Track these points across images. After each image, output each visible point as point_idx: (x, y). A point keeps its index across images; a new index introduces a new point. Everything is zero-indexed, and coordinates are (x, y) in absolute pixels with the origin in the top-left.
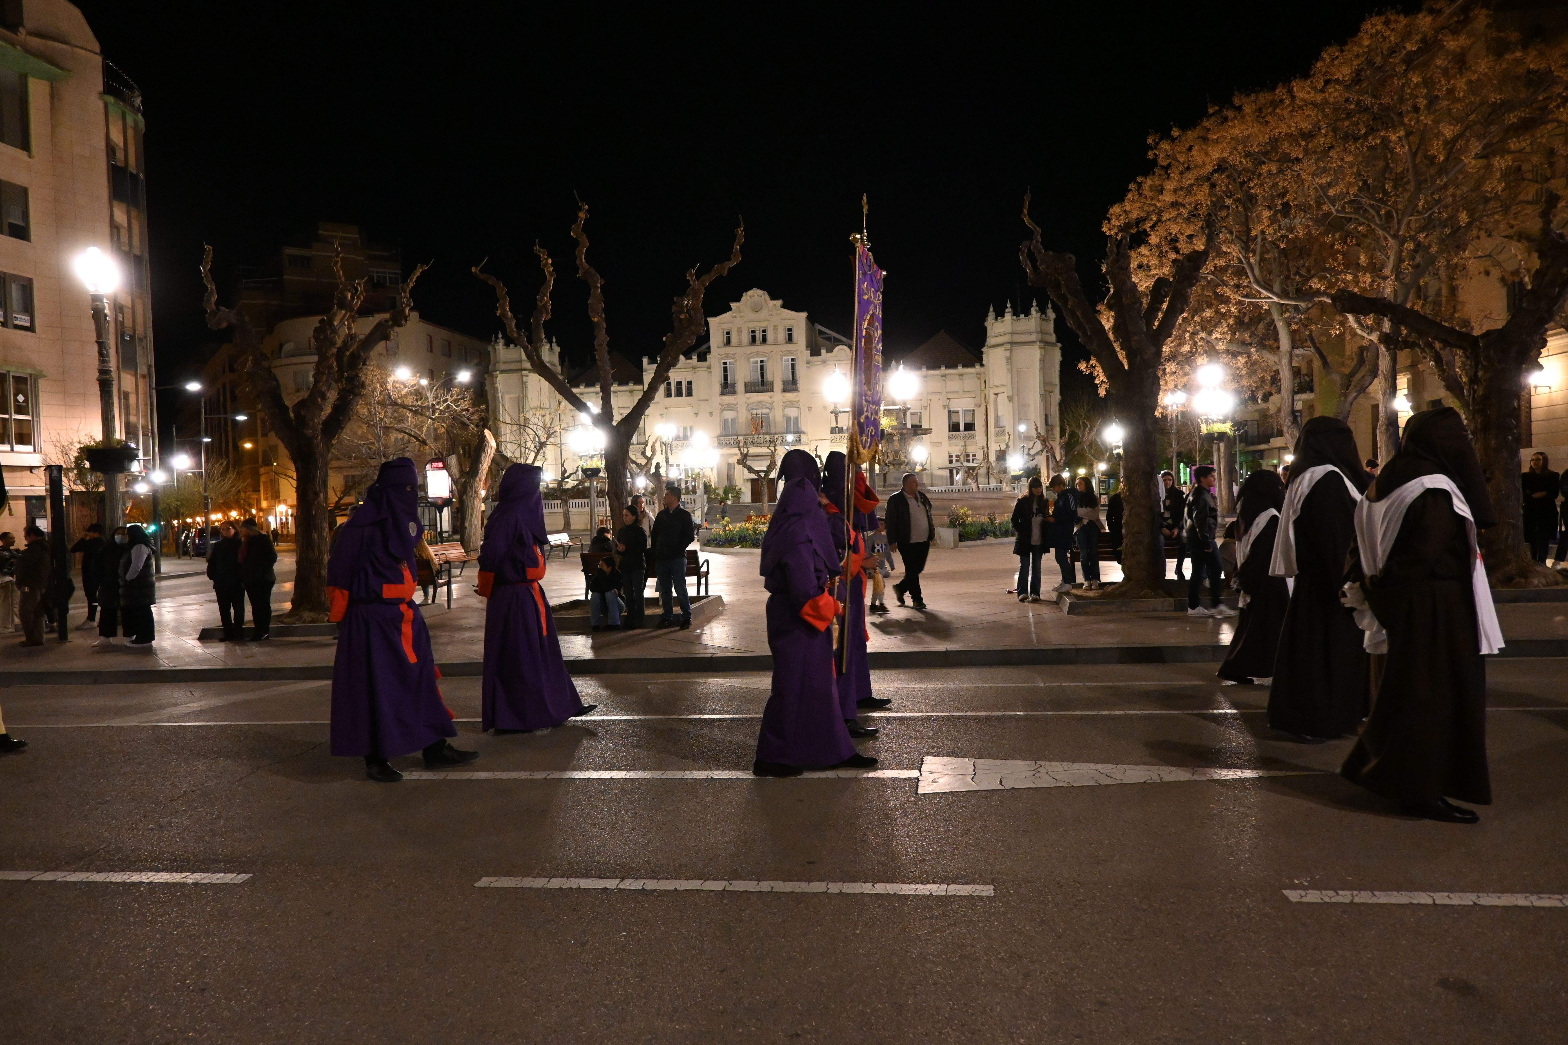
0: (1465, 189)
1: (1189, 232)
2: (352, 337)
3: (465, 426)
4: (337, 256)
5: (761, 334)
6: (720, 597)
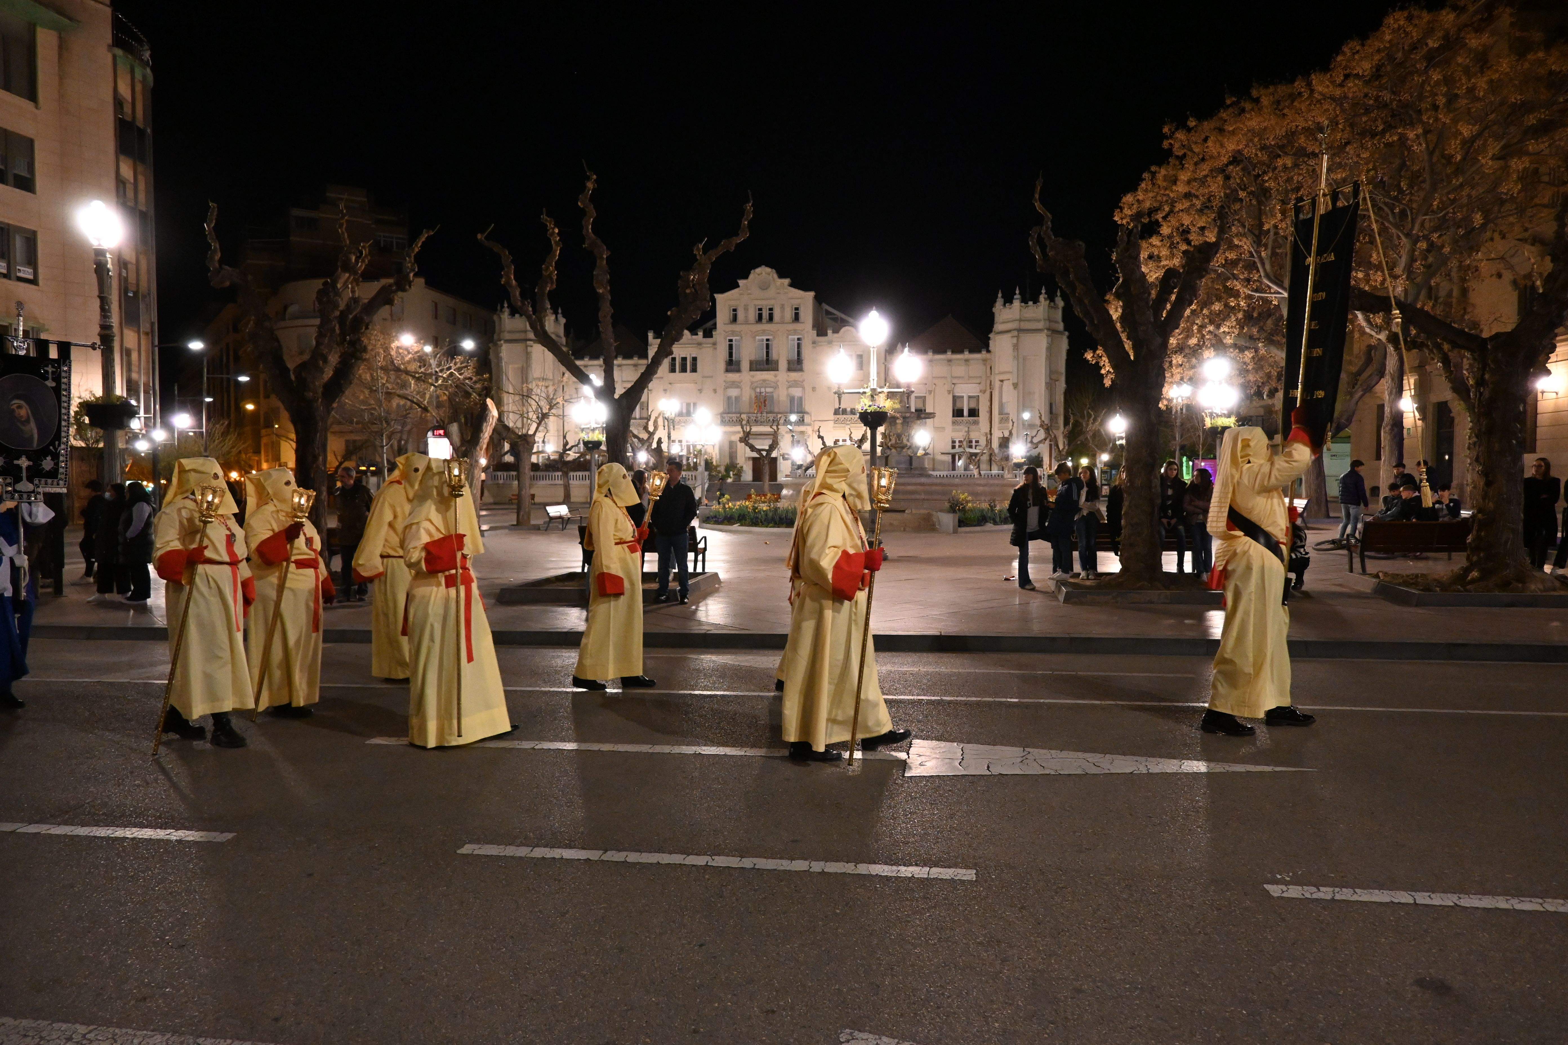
0: (1481, 191)
1: (1201, 224)
2: (355, 300)
3: (467, 395)
4: (342, 218)
5: (768, 312)
6: (716, 574)
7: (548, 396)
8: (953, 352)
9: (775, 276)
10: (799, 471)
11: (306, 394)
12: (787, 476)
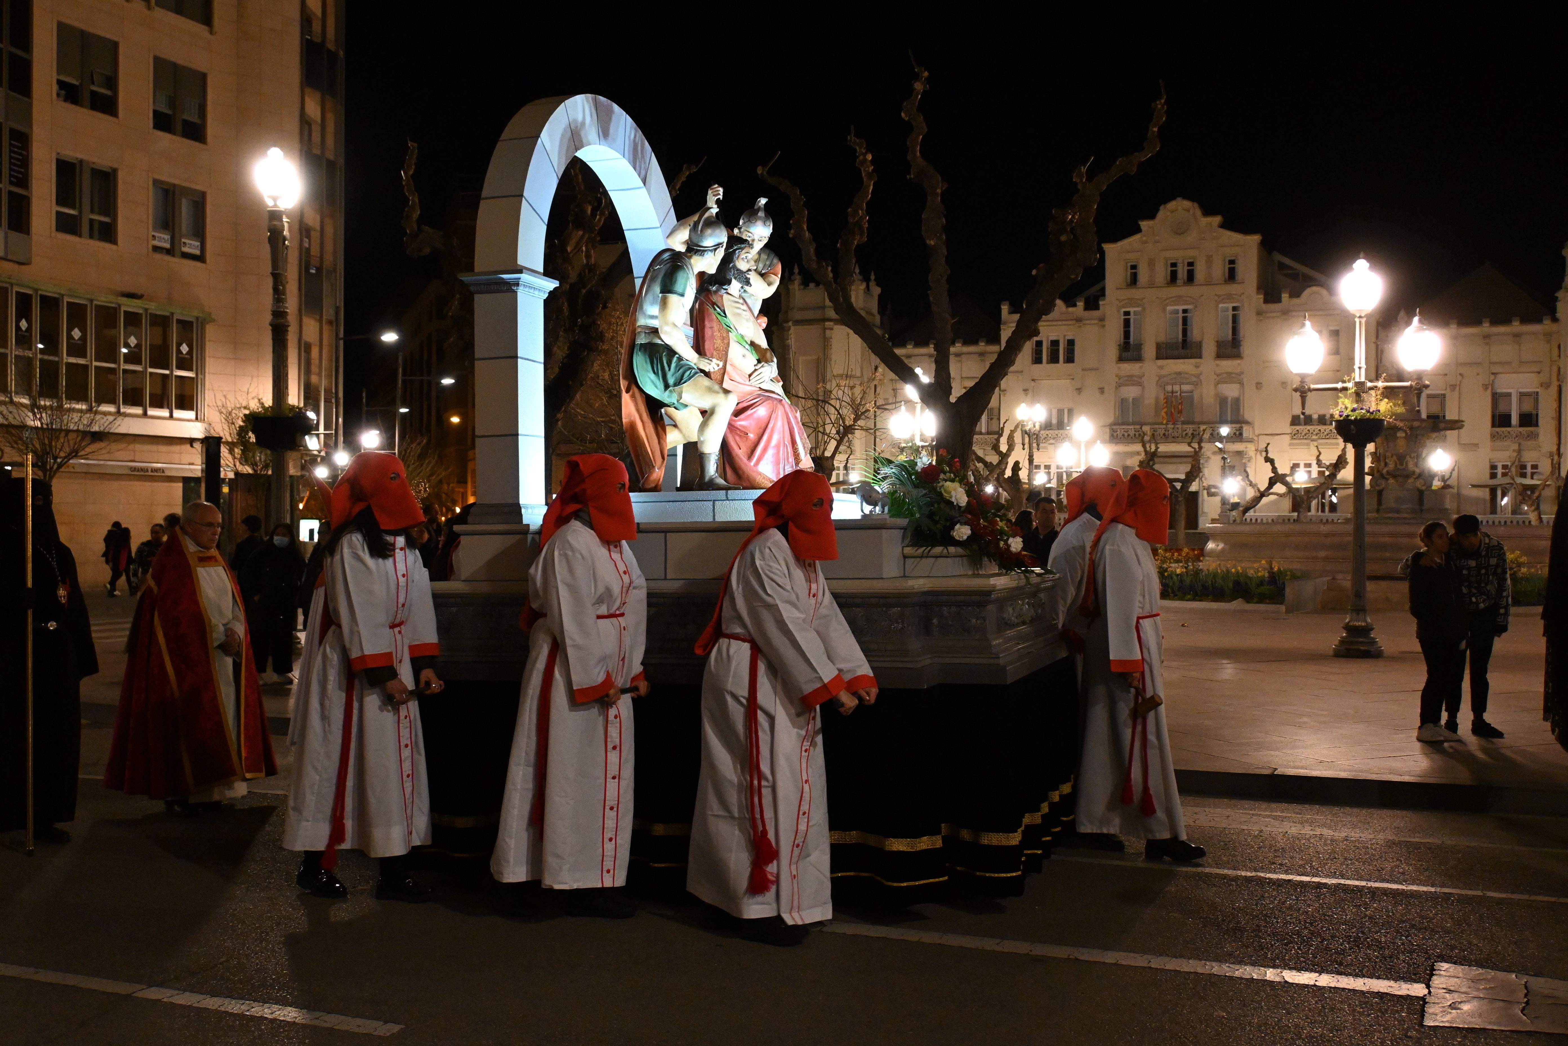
2: (590, 268)
5: (1186, 268)
7: (853, 401)
8: (1495, 322)
9: (1198, 212)
10: (1234, 513)
12: (1214, 521)
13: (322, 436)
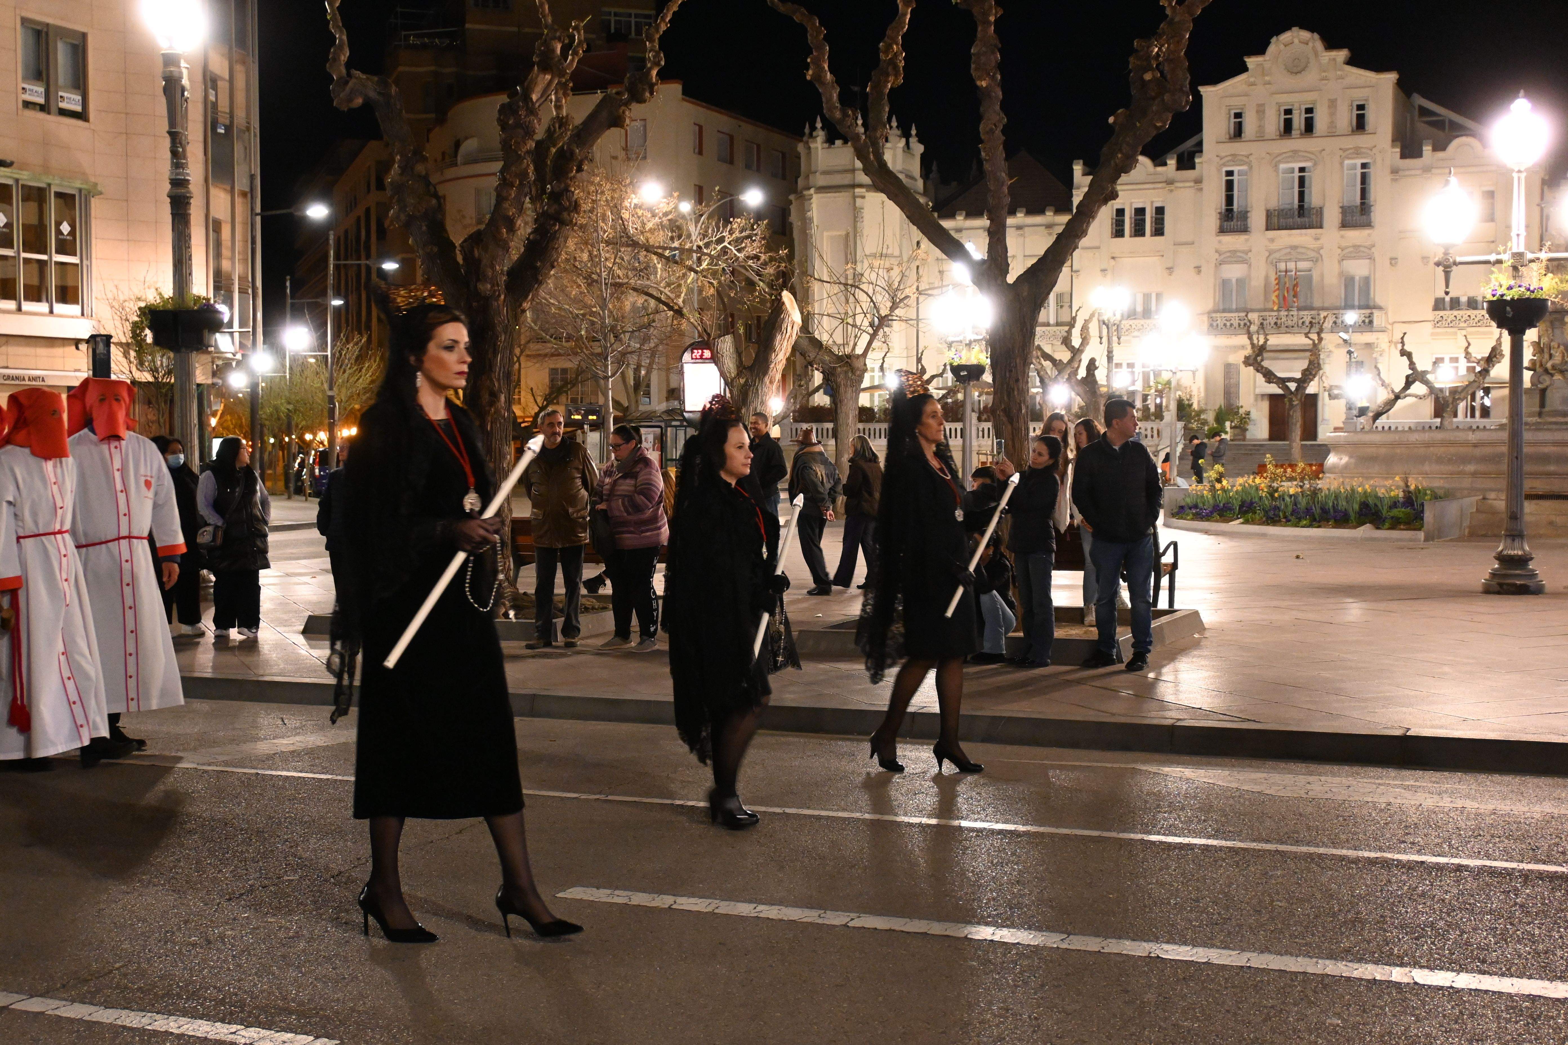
3: (750, 284)
5: (1304, 116)
6: (1196, 614)
7: (890, 285)
9: (1319, 45)
10: (1362, 420)
11: (480, 286)
12: (1337, 429)
13: (236, 335)
